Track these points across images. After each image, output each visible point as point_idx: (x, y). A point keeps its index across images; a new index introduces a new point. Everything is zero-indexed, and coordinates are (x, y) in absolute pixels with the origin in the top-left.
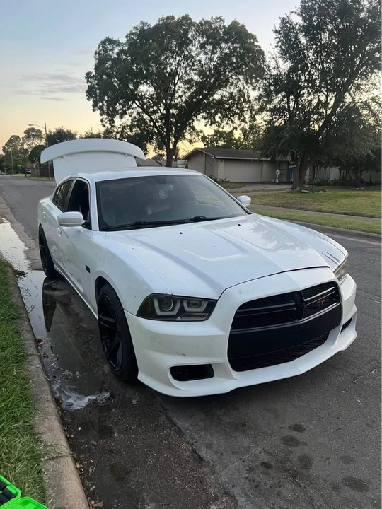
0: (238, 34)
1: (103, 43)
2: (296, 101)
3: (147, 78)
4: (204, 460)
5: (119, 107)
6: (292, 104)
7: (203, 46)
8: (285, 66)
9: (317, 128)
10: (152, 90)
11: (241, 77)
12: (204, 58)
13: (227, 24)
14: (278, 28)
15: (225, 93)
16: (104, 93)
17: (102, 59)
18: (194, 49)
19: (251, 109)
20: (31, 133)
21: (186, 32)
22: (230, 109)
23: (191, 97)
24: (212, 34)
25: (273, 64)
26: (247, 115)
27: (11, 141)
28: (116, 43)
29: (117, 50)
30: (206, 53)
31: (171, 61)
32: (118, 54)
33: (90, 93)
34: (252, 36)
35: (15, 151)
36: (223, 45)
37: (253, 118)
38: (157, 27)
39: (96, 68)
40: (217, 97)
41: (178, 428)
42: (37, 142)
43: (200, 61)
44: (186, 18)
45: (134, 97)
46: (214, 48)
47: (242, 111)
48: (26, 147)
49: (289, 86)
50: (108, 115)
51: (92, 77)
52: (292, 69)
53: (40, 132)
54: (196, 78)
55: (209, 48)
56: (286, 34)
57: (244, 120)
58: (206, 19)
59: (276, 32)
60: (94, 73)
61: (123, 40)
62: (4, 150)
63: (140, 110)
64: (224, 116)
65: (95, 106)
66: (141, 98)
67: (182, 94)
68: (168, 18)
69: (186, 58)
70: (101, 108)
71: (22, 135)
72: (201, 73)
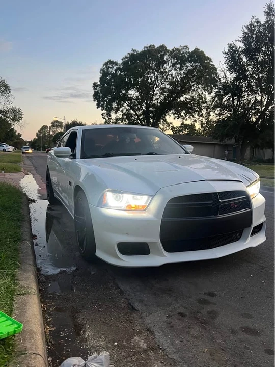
0: (198, 56)
1: (106, 64)
2: (239, 101)
3: (133, 86)
4: (136, 310)
5: (114, 105)
6: (235, 103)
7: (173, 65)
8: (231, 77)
9: (254, 120)
10: (137, 94)
11: (200, 86)
12: (174, 73)
13: (191, 50)
14: (226, 51)
15: (188, 97)
16: (105, 96)
17: (105, 74)
18: (168, 67)
19: (208, 108)
20: (55, 124)
21: (163, 56)
22: (191, 108)
23: (165, 99)
24: (180, 57)
25: (221, 75)
26: (204, 112)
27: (42, 129)
28: (116, 64)
29: (115, 68)
30: (175, 70)
31: (152, 75)
32: (115, 70)
33: (96, 96)
34: (208, 58)
35: (45, 136)
36: (188, 64)
37: (208, 114)
38: (143, 53)
39: (101, 80)
40: (182, 99)
41: (121, 289)
42: (59, 130)
43: (172, 75)
44: (163, 47)
45: (126, 98)
46: (182, 66)
47: (201, 109)
48: (51, 133)
49: (233, 89)
50: (106, 110)
51: (97, 86)
52: (236, 79)
53: (61, 123)
54: (168, 86)
55: (178, 66)
56: (232, 55)
57: (202, 115)
58: (177, 47)
59: (225, 53)
60: (99, 83)
61: (120, 62)
62: (37, 135)
63: (128, 108)
64: (187, 113)
65: (98, 105)
66: (131, 99)
67: (158, 98)
68: (150, 46)
69: (162, 73)
70: (102, 106)
71: (49, 125)
72: (171, 83)
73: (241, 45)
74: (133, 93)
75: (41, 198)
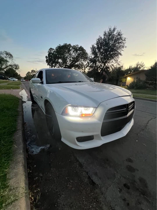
0: (81, 49)
1: (50, 49)
2: (95, 65)
3: (60, 58)
5: (54, 65)
6: (94, 65)
7: (74, 51)
8: (93, 56)
9: (99, 71)
10: (62, 61)
11: (82, 59)
12: (74, 54)
13: (79, 46)
14: (91, 47)
15: (78, 63)
16: (50, 61)
18: (72, 52)
19: (85, 67)
20: (33, 71)
21: (70, 48)
22: (79, 67)
23: (71, 64)
24: (76, 49)
25: (90, 56)
26: (84, 68)
27: (28, 73)
28: (54, 49)
29: (53, 51)
30: (74, 53)
31: (66, 55)
32: (54, 52)
33: (47, 61)
34: (85, 50)
35: (29, 75)
36: (78, 52)
37: (85, 69)
38: (63, 46)
39: (48, 55)
40: (77, 64)
41: (80, 163)
42: (34, 73)
43: (73, 55)
44: (70, 45)
45: (58, 62)
46: (76, 52)
47: (82, 67)
48: (32, 74)
49: (93, 61)
50: (51, 66)
51: (47, 57)
52: (94, 57)
53: (35, 71)
54: (72, 59)
55: (75, 52)
56: (93, 48)
57: (83, 69)
58: (75, 45)
59: (91, 48)
60: (48, 56)
62: (26, 75)
63: (59, 66)
64: (78, 69)
65: (48, 64)
66: (59, 63)
67: (69, 63)
68: (66, 44)
69: (70, 54)
70: (50, 65)
71: (31, 71)
72: (73, 58)
73: (95, 46)
74: (60, 61)
75: (28, 100)
